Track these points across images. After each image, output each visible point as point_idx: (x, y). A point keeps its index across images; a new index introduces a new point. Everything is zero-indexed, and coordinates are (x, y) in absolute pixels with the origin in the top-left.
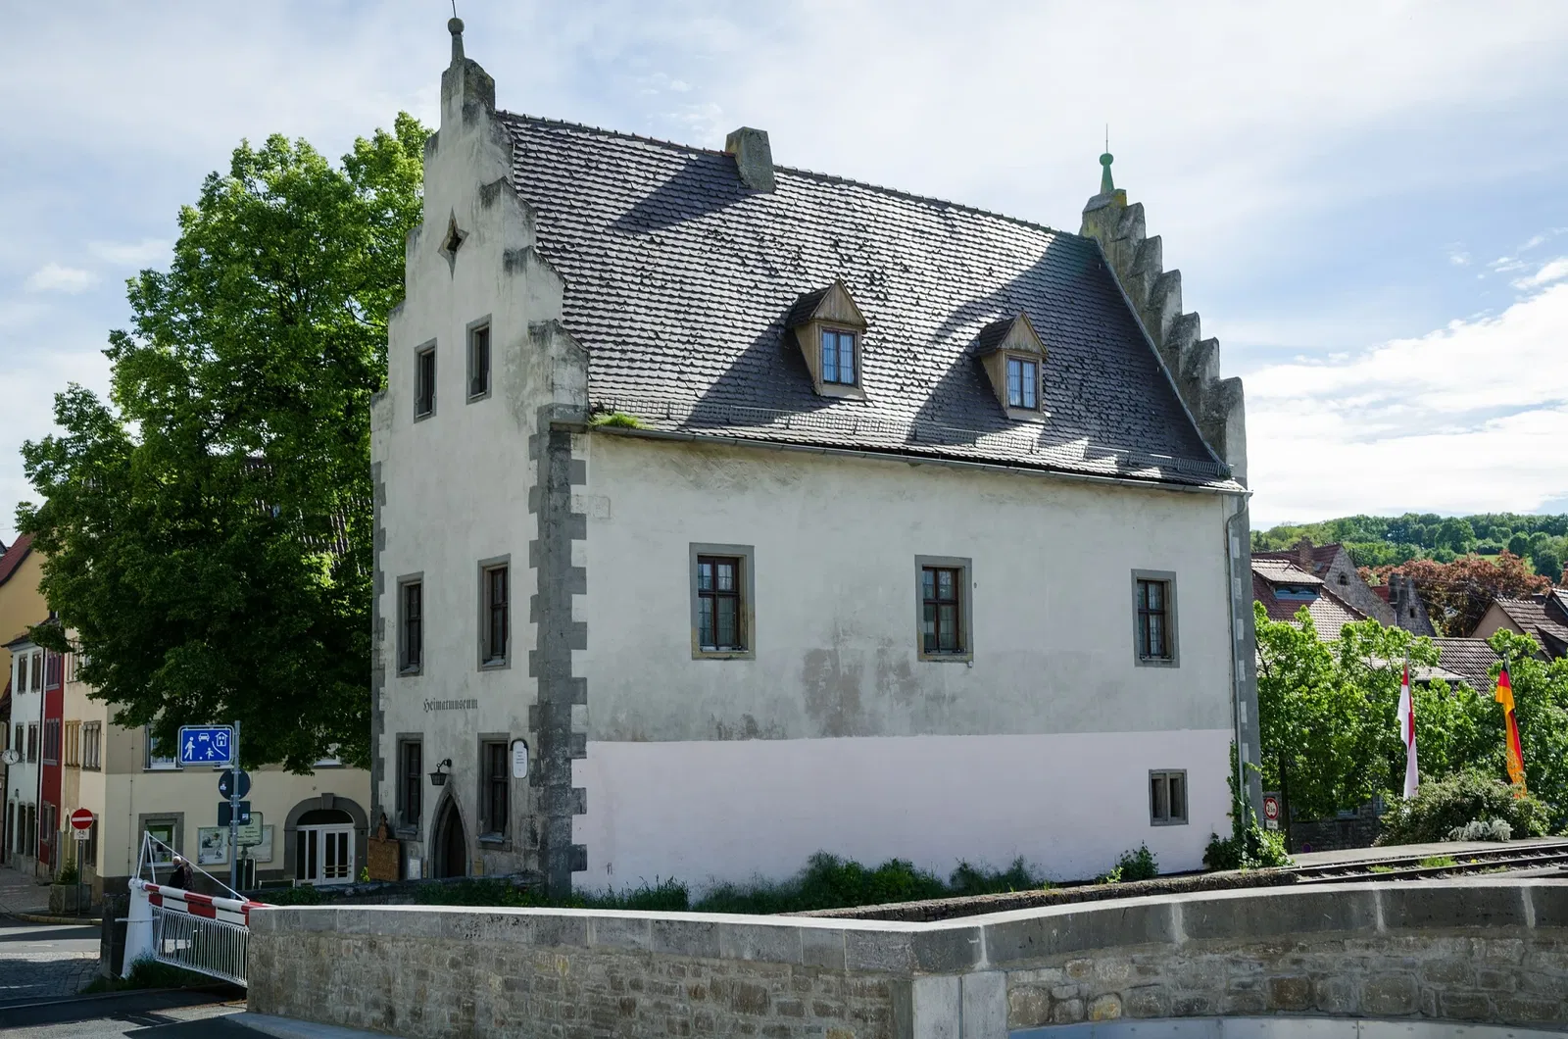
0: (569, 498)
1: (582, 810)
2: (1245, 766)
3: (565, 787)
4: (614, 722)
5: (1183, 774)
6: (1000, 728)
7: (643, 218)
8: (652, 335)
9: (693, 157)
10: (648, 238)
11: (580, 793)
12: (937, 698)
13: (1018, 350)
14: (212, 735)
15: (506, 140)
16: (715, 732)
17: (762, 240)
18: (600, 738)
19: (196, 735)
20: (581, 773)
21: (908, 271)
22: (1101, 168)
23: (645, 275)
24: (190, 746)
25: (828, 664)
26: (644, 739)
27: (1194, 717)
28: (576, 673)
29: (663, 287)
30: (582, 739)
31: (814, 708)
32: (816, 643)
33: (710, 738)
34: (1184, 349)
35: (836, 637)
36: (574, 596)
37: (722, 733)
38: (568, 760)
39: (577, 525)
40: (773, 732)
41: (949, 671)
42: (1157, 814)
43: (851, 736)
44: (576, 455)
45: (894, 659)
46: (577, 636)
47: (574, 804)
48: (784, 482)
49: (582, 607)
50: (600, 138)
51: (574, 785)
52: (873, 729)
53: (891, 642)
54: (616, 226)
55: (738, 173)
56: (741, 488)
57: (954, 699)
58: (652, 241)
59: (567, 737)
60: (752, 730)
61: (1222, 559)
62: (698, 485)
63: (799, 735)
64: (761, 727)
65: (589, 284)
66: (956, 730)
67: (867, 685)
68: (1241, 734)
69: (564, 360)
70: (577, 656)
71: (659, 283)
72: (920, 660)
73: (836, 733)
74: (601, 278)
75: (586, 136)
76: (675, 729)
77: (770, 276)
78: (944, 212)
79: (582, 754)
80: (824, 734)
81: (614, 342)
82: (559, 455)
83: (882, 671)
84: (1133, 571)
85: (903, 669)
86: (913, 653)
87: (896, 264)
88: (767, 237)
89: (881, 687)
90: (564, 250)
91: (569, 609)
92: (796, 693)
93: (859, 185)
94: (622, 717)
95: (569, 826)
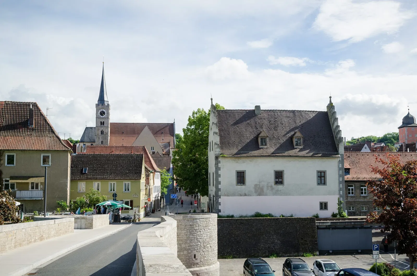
0: (218, 165)
1: (220, 205)
2: (341, 201)
3: (218, 202)
4: (225, 194)
5: (327, 202)
6: (290, 195)
7: (237, 123)
8: (234, 141)
9: (247, 111)
10: (237, 126)
11: (220, 203)
12: (277, 191)
13: (297, 137)
14: (175, 195)
15: (216, 116)
16: (240, 195)
17: (256, 123)
18: (223, 196)
19: (173, 195)
20: (220, 200)
21: (283, 124)
22: (330, 99)
23: (235, 132)
24: (172, 196)
25: (258, 186)
26: (229, 196)
27: (330, 193)
28: (219, 188)
29: (237, 134)
30: (220, 196)
31: (256, 192)
32: (256, 183)
33: (239, 196)
34: (336, 132)
35: (260, 182)
36: (219, 178)
37: (241, 195)
38: (218, 199)
39: (219, 169)
40: (249, 195)
41: (280, 187)
42: (321, 208)
43: (262, 196)
44: (219, 160)
45: (270, 185)
46: (220, 183)
47: (219, 204)
48: (251, 161)
49: (220, 179)
50: (232, 111)
51: (219, 202)
52: (266, 195)
53: (269, 183)
54: (232, 125)
55: (255, 113)
56: (244, 162)
57: (281, 191)
58: (237, 127)
59: (218, 196)
60: (245, 195)
61: (337, 168)
62: (237, 162)
63: (254, 196)
64: (247, 195)
65: (226, 135)
66: (281, 195)
67: (265, 189)
68: (341, 196)
69: (217, 148)
70: (219, 185)
71: (237, 133)
72: (274, 185)
73: (260, 195)
74: (228, 134)
75: (230, 111)
76: (234, 195)
77: (256, 129)
78: (294, 112)
79: (220, 198)
80: (258, 195)
81: (228, 143)
82: (217, 160)
83: (268, 187)
84: (317, 170)
85: (271, 186)
86: (273, 184)
87: (281, 123)
88: (257, 123)
89: (267, 189)
90: (223, 130)
91: (218, 179)
92: (253, 190)
93: (278, 110)
94: (226, 193)
95: (218, 207)
